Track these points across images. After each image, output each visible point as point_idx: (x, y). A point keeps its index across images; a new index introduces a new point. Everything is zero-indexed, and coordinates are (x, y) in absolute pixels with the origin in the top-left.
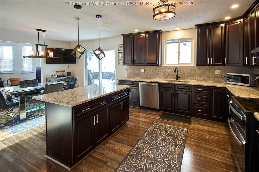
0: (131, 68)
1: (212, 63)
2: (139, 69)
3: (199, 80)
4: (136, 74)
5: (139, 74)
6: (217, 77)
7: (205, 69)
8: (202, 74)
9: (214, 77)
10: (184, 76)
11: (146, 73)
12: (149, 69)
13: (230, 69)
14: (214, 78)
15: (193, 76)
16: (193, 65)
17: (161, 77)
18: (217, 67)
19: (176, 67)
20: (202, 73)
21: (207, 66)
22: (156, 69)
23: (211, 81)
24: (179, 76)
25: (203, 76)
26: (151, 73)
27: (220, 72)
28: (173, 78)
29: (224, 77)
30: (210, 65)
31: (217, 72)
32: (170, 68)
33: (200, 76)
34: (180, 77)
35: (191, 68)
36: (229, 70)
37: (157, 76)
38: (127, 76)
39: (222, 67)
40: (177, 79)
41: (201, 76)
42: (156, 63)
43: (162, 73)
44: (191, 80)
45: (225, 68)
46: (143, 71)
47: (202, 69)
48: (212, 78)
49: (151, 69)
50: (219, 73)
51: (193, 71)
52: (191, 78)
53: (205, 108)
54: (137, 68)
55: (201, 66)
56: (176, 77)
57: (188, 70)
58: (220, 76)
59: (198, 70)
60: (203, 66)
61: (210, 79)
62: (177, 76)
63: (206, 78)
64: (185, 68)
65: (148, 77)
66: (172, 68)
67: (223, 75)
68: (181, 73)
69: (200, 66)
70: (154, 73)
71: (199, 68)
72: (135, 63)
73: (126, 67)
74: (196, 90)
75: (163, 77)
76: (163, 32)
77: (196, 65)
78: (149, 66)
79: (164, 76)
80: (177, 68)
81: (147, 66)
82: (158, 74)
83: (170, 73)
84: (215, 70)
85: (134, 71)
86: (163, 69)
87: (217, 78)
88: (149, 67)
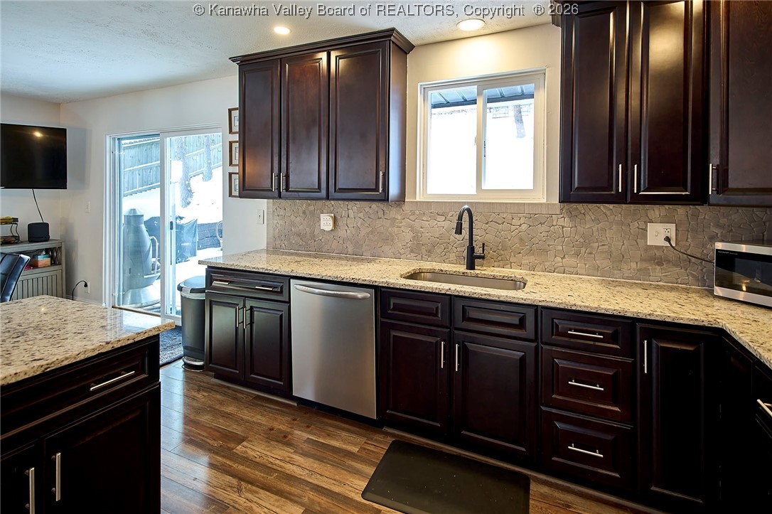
0: (282, 212)
1: (639, 190)
2: (312, 213)
3: (571, 270)
4: (299, 235)
5: (313, 236)
6: (656, 258)
7: (597, 221)
8: (587, 241)
9: (642, 260)
10: (504, 249)
11: (342, 232)
12: (352, 215)
13: (723, 221)
14: (645, 265)
15: (544, 251)
16: (544, 201)
17: (402, 251)
18: (657, 212)
19: (466, 207)
20: (583, 235)
21: (611, 206)
22: (380, 214)
23: (628, 278)
24: (478, 251)
25: (591, 253)
26: (363, 232)
27: (673, 236)
28: (452, 256)
29: (693, 259)
30: (629, 200)
31: (659, 233)
32: (441, 212)
33: (577, 254)
34: (483, 258)
35: (532, 214)
36: (718, 226)
37: (386, 248)
38: (264, 246)
39: (681, 211)
40: (471, 266)
41: (583, 250)
42: (374, 187)
43: (408, 236)
44: (533, 268)
45: (695, 216)
46: (326, 223)
47: (588, 217)
48: (633, 265)
49: (361, 215)
50: (668, 239)
51: (544, 228)
52: (532, 259)
53: (609, 437)
54: (304, 212)
55: (580, 206)
56: (465, 254)
57: (522, 221)
58: (672, 255)
59: (566, 222)
60: (590, 206)
61: (626, 267)
62: (471, 249)
63: (604, 263)
64: (504, 211)
65: (350, 250)
66: (450, 215)
67: (689, 252)
68: (490, 238)
69: (574, 205)
70: (372, 232)
71: (572, 216)
72: (287, 189)
73: (263, 204)
74: (559, 334)
75: (412, 251)
76: (412, 47)
77: (557, 201)
78: (351, 204)
79: (419, 248)
80: (469, 211)
81: (347, 203)
82: (388, 239)
83: (441, 237)
84: (646, 223)
85: (293, 224)
86: (412, 217)
87: (660, 264)
88: (354, 207)
